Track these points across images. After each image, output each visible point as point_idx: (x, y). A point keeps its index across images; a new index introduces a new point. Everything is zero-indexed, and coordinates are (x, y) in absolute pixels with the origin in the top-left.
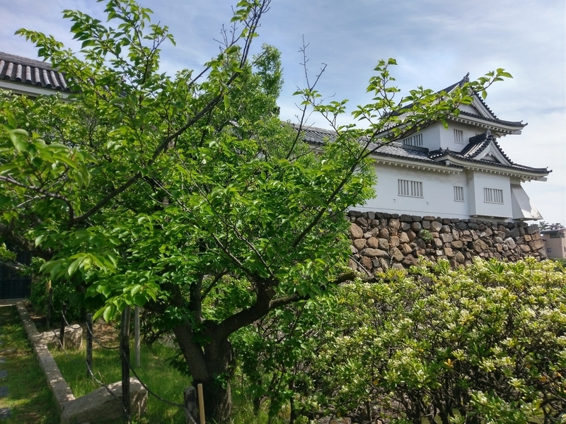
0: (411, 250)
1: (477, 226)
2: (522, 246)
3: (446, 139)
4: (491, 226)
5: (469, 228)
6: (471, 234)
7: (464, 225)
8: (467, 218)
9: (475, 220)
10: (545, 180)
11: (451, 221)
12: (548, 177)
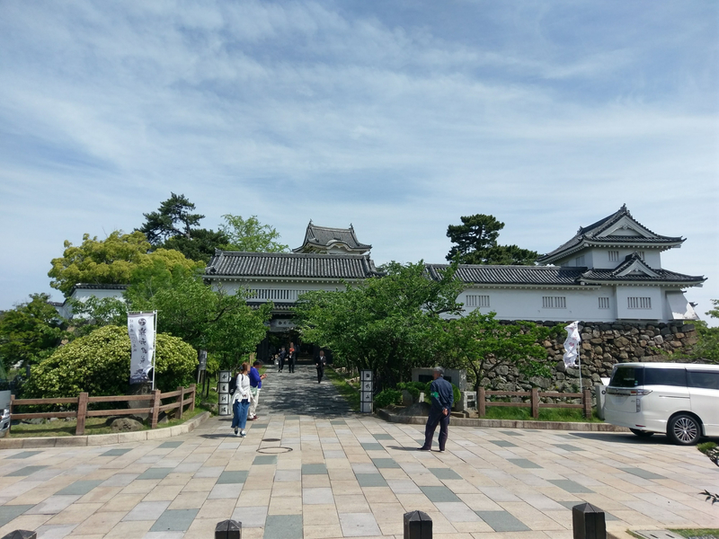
0: (551, 345)
1: (621, 327)
2: (672, 342)
3: (600, 260)
4: (638, 327)
5: (612, 329)
6: (613, 333)
7: (608, 327)
8: (611, 321)
9: (620, 322)
10: (701, 286)
11: (594, 324)
12: (704, 283)
